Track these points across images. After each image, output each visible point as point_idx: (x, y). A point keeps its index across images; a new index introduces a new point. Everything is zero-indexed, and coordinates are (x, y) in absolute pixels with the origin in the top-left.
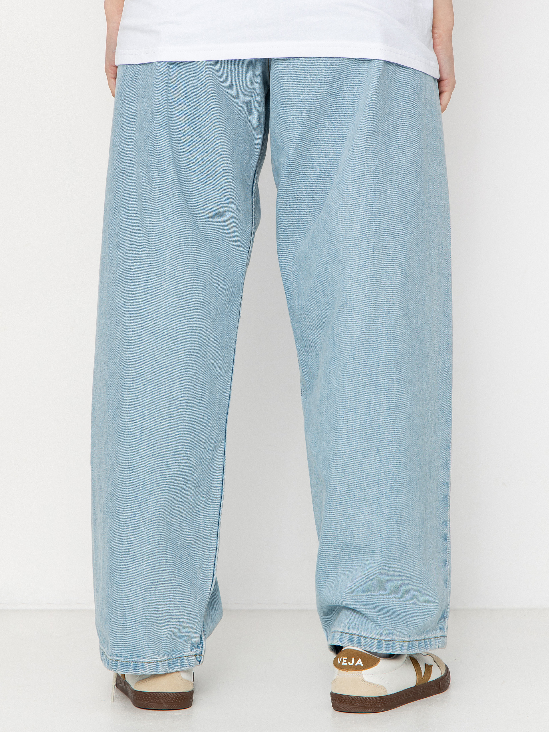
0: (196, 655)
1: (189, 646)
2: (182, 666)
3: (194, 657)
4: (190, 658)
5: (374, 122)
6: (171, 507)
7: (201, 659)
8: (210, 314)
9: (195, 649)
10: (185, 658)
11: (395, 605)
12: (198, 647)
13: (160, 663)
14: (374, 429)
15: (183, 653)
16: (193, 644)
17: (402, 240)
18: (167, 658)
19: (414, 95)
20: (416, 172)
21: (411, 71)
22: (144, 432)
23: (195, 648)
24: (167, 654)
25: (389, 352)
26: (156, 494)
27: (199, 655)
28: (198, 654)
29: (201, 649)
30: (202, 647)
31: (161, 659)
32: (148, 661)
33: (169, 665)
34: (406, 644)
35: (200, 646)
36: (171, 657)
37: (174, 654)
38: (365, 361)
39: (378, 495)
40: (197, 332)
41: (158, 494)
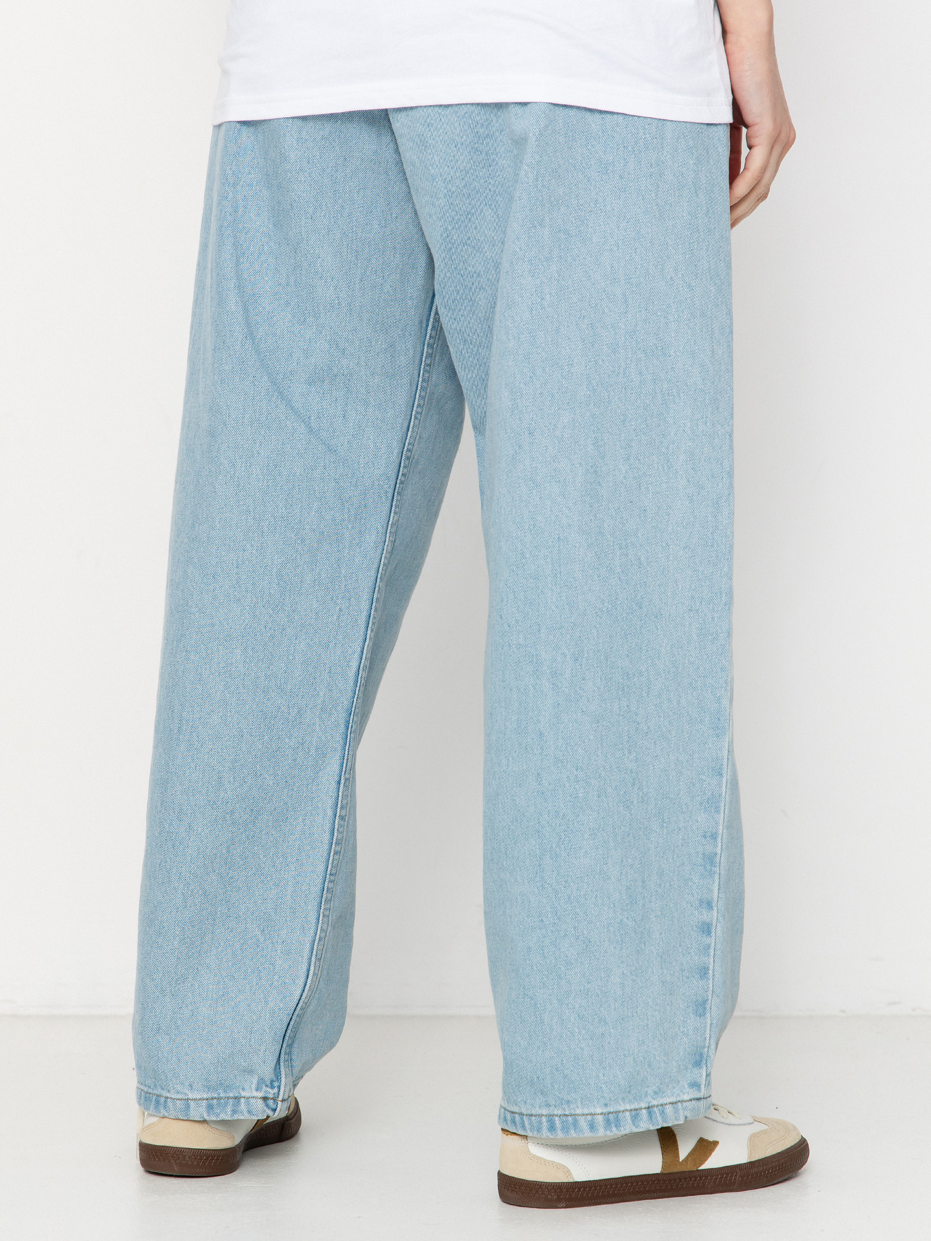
0: (265, 1099)
1: (255, 1081)
2: (234, 1112)
3: (260, 1102)
4: (252, 1101)
5: (531, 210)
6: (228, 852)
7: (277, 1105)
8: (303, 541)
9: (264, 1088)
10: (243, 1100)
11: (582, 1049)
12: (272, 1087)
13: (192, 1103)
14: (533, 739)
15: (241, 1092)
16: (261, 1081)
17: (588, 414)
18: (209, 1095)
19: (625, 159)
20: (624, 295)
21: (621, 118)
22: (184, 728)
23: (267, 1086)
24: (209, 1088)
25: (557, 607)
26: (200, 829)
27: (272, 1099)
28: (271, 1096)
29: (276, 1090)
30: (279, 1087)
31: (195, 1097)
32: (173, 1097)
33: (210, 1107)
34: (600, 1119)
35: (276, 1084)
36: (216, 1095)
37: (225, 1091)
38: (517, 621)
39: (538, 852)
40: (275, 570)
41: (203, 830)
